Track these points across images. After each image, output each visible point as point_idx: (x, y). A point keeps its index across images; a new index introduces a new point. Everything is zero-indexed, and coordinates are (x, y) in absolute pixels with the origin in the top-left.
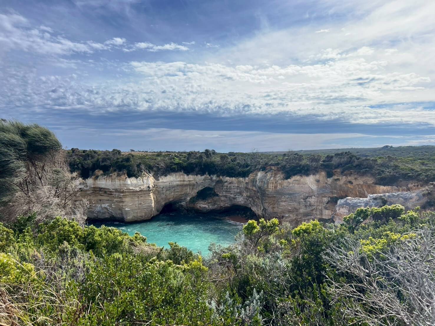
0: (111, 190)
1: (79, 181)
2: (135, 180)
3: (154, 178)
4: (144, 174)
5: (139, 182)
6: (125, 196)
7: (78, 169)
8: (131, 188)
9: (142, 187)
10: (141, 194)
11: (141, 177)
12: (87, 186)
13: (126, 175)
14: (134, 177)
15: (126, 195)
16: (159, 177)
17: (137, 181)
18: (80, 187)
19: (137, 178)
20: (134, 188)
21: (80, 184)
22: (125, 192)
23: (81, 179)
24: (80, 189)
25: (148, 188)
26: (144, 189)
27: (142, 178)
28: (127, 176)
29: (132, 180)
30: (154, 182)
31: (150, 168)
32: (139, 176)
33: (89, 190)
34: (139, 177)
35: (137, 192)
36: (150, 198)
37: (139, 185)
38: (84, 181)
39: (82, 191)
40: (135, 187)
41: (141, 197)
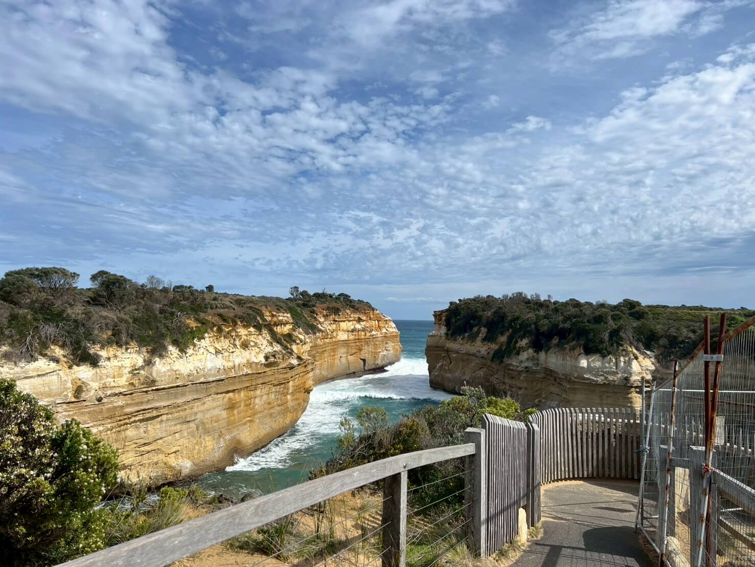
0: (560, 376)
1: (528, 354)
2: (598, 361)
3: (659, 362)
4: (624, 350)
5: (607, 365)
6: (574, 391)
7: (530, 333)
8: (586, 376)
9: (611, 378)
10: (607, 392)
11: (614, 355)
12: (538, 365)
13: (582, 348)
14: (598, 355)
15: (574, 389)
16: (671, 360)
17: (603, 364)
18: (526, 364)
19: (604, 356)
20: (591, 377)
21: (528, 359)
22: (574, 382)
23: (531, 351)
24: (526, 368)
25: (625, 381)
26: (614, 381)
27: (616, 359)
28: (582, 351)
29: (593, 361)
30: (656, 370)
31: (648, 341)
32: (609, 353)
33: (539, 373)
34: (610, 356)
35: (597, 385)
36: (629, 405)
37: (605, 372)
38: (535, 354)
39: (527, 371)
40: (597, 375)
41: (608, 397)
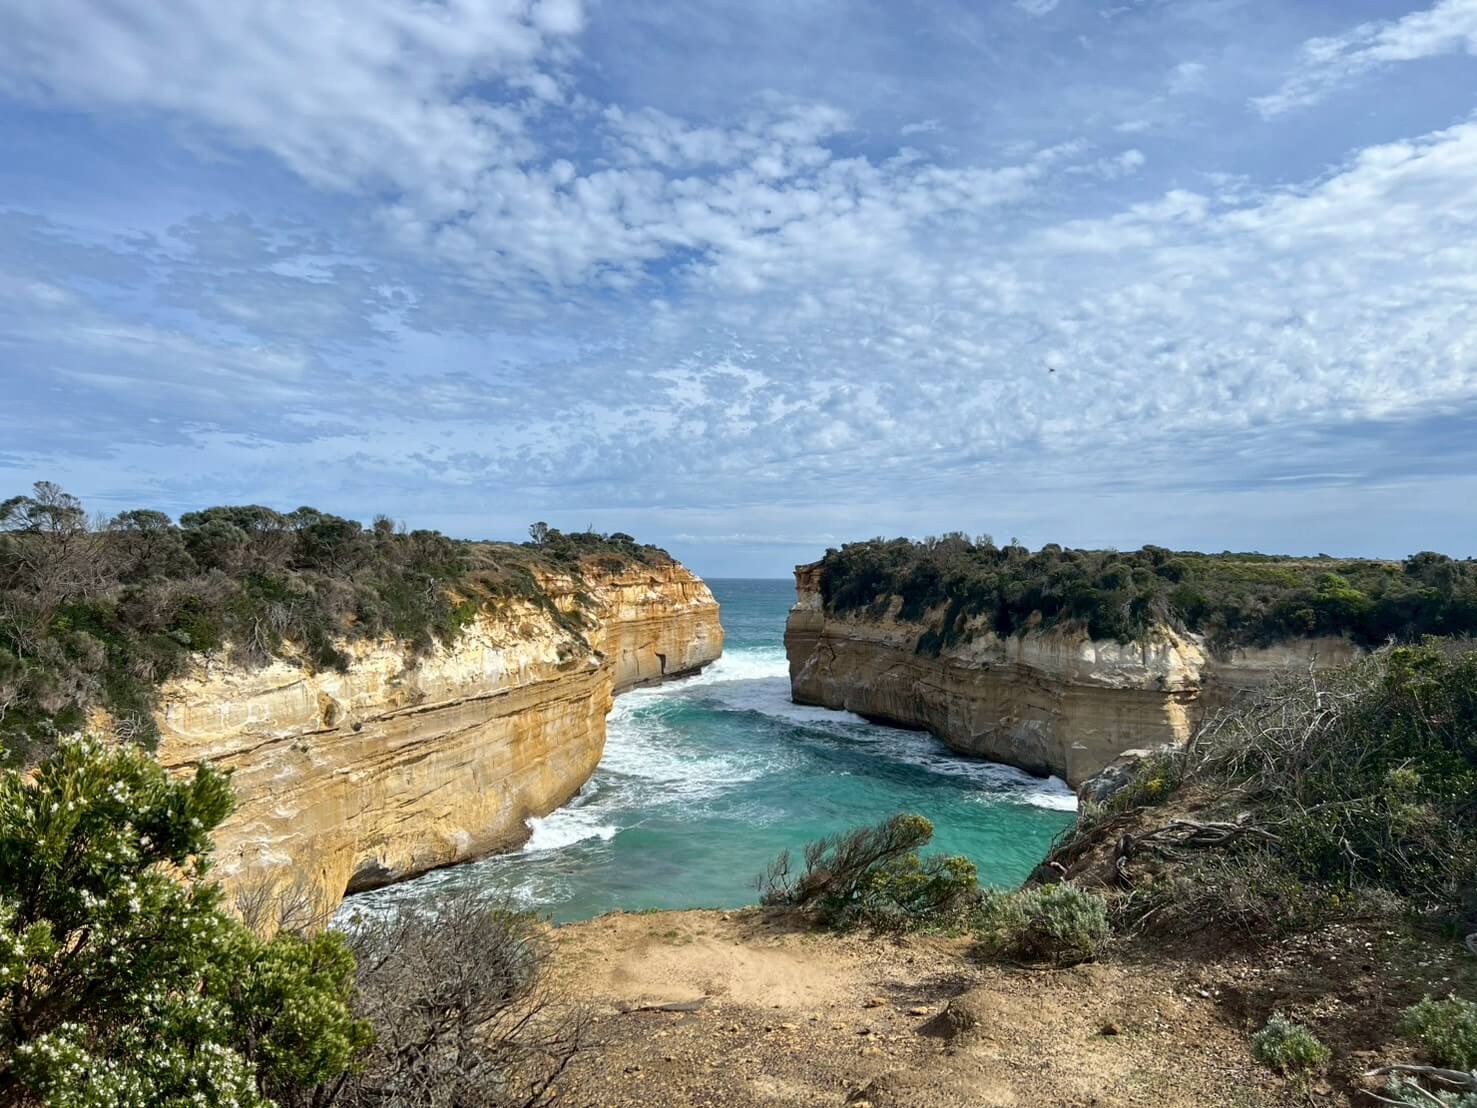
0: (1048, 677)
1: (987, 640)
2: (1114, 650)
3: (1210, 651)
4: (1155, 632)
5: (1128, 657)
6: (1073, 701)
7: (990, 604)
8: (1093, 676)
9: (1135, 678)
10: (1129, 702)
11: (1140, 640)
12: (1004, 658)
13: (1086, 630)
14: (1113, 642)
15: (1074, 698)
16: (1230, 648)
17: (1121, 655)
18: (984, 659)
19: (1122, 643)
20: (1103, 679)
21: (986, 650)
22: (1073, 686)
23: (991, 635)
24: (984, 664)
25: (1159, 685)
26: (1140, 684)
27: (1143, 648)
28: (1087, 635)
29: (1105, 651)
30: (1207, 665)
31: (1193, 616)
32: (1132, 638)
33: (1008, 673)
34: (1133, 642)
35: (1113, 690)
36: (1165, 722)
37: (1125, 670)
38: (999, 641)
39: (987, 670)
40: (1111, 674)
41: (1129, 710)
